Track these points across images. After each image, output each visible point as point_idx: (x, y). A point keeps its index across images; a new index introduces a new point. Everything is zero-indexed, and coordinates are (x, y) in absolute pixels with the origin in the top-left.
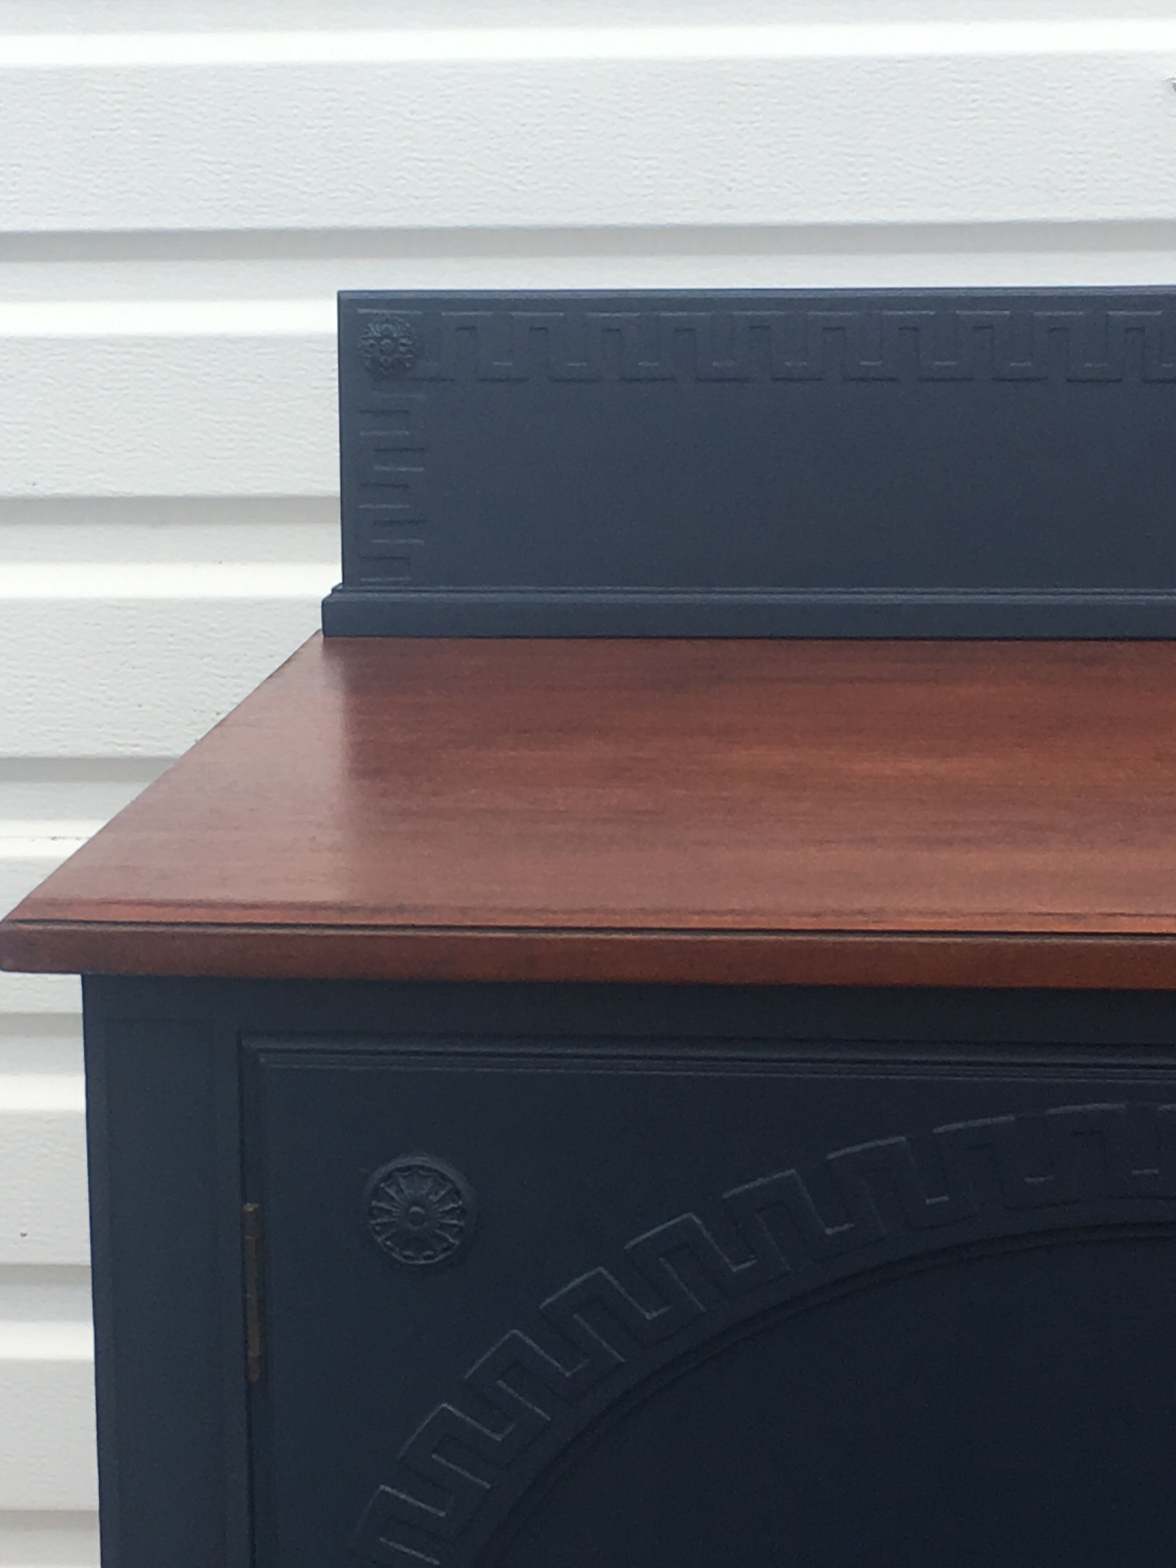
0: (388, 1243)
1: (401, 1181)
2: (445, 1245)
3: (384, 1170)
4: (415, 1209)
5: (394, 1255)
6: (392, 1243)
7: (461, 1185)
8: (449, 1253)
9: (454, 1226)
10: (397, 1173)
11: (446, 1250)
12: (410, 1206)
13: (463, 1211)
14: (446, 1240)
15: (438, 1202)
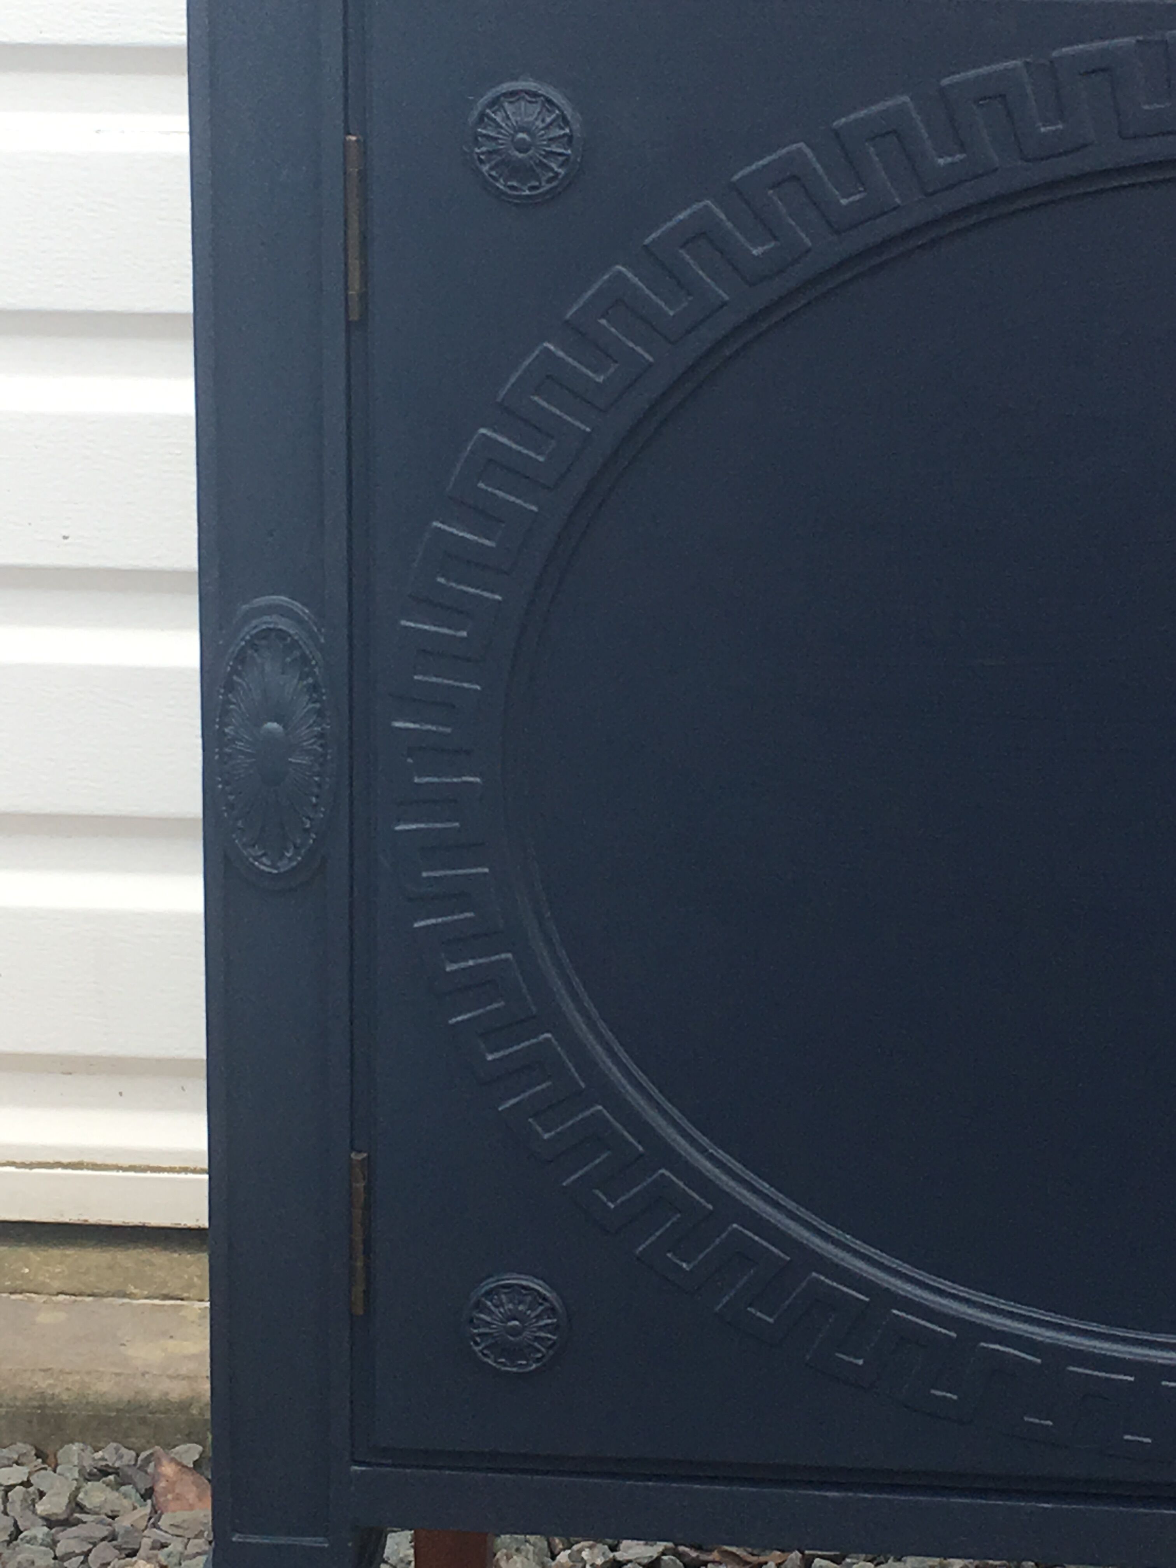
0: (493, 173)
1: (506, 104)
2: (551, 174)
3: (490, 95)
4: (521, 135)
5: (498, 185)
6: (497, 173)
7: (569, 113)
8: (554, 184)
9: (560, 154)
10: (502, 99)
11: (549, 181)
12: (516, 132)
13: (570, 137)
14: (552, 170)
15: (543, 129)
